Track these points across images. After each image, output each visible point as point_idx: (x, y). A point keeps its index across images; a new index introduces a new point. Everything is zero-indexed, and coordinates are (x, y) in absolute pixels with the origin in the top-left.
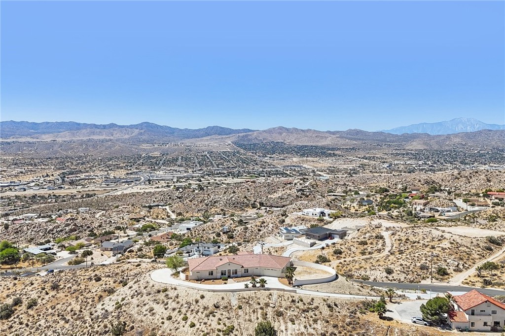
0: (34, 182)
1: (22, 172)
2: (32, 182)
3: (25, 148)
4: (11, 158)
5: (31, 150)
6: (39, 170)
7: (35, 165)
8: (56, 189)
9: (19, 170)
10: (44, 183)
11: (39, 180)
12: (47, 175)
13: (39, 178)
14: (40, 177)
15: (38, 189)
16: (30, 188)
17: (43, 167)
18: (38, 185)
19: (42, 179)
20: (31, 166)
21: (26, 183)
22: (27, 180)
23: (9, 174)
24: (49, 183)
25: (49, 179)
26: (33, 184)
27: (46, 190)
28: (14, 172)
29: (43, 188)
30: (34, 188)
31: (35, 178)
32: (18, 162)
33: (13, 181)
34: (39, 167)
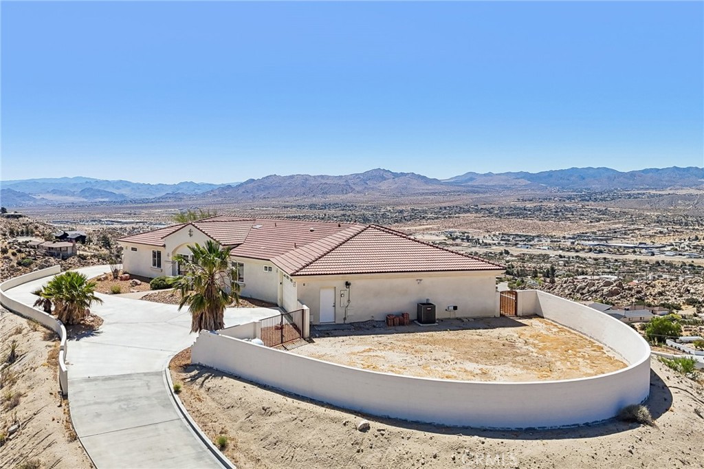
0: (673, 245)
1: (661, 232)
2: (669, 245)
3: (680, 202)
4: (656, 214)
5: (688, 205)
6: (688, 231)
7: (686, 224)
8: (700, 257)
9: (662, 229)
10: (687, 248)
11: (681, 243)
12: (697, 238)
13: (683, 241)
14: (685, 240)
15: (673, 256)
16: (662, 252)
17: (697, 227)
18: (676, 250)
19: (687, 242)
20: (680, 225)
21: (660, 245)
22: (663, 243)
23: (643, 233)
24: (694, 248)
25: (696, 243)
26: (669, 248)
27: (685, 257)
28: (652, 231)
29: (680, 255)
30: (667, 253)
31: (677, 240)
32: (664, 219)
33: (644, 242)
34: (691, 227)
